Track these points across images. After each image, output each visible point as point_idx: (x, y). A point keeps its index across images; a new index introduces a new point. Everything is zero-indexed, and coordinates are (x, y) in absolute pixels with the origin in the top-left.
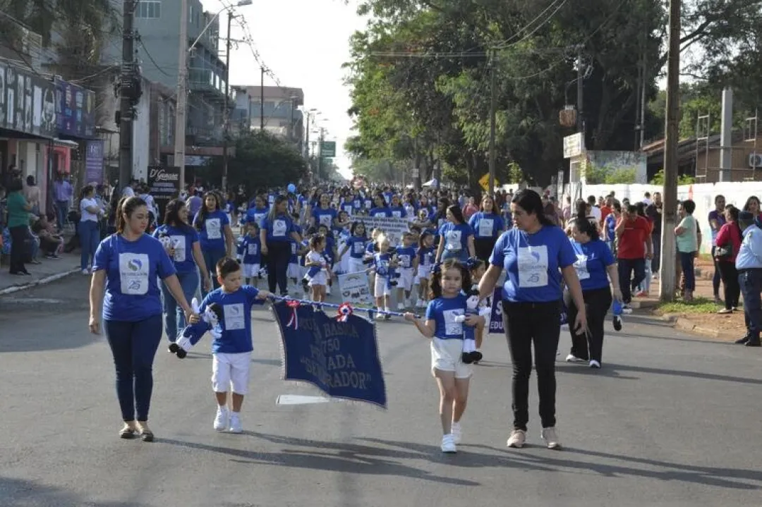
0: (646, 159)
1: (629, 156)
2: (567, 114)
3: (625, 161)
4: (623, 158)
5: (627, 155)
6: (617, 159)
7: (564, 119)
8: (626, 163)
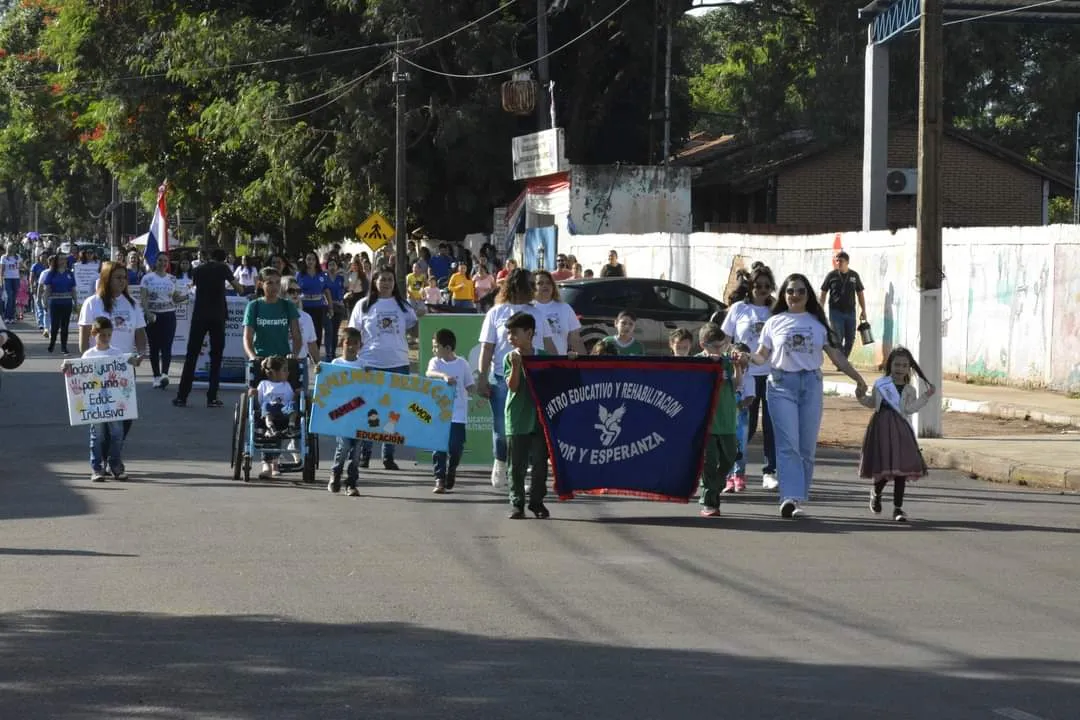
0: (689, 180)
1: (656, 176)
2: (519, 88)
3: (647, 187)
4: (644, 178)
5: (651, 174)
6: (632, 182)
7: (512, 101)
8: (651, 189)
